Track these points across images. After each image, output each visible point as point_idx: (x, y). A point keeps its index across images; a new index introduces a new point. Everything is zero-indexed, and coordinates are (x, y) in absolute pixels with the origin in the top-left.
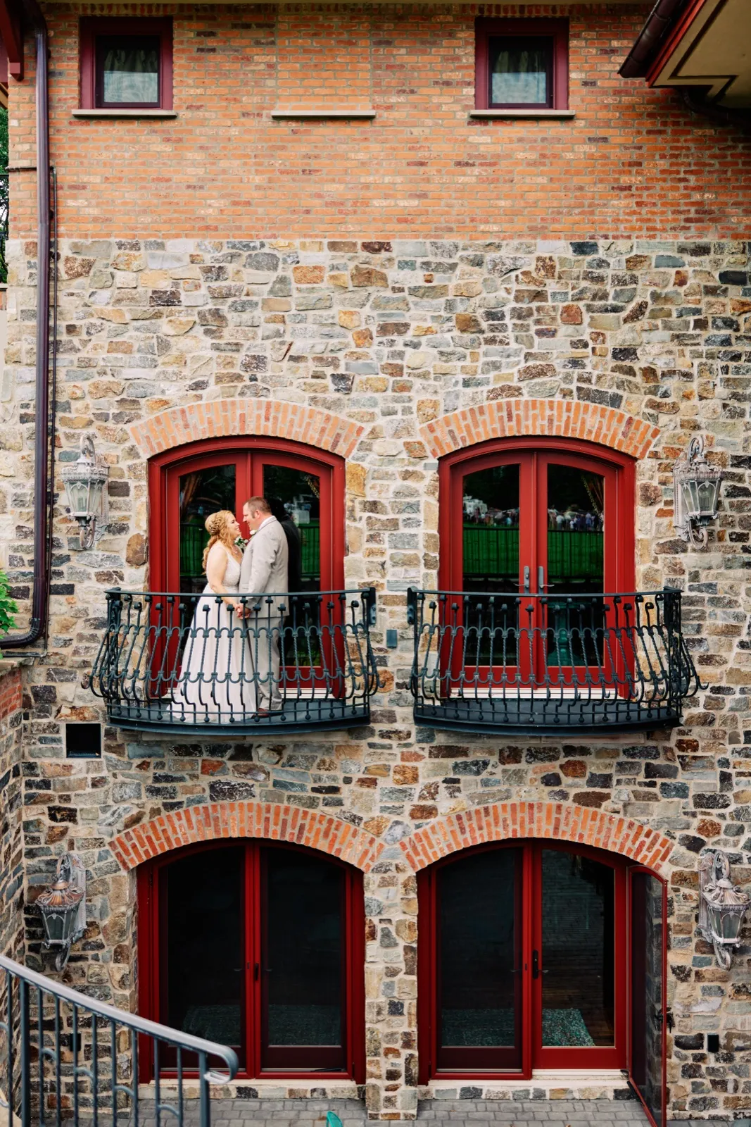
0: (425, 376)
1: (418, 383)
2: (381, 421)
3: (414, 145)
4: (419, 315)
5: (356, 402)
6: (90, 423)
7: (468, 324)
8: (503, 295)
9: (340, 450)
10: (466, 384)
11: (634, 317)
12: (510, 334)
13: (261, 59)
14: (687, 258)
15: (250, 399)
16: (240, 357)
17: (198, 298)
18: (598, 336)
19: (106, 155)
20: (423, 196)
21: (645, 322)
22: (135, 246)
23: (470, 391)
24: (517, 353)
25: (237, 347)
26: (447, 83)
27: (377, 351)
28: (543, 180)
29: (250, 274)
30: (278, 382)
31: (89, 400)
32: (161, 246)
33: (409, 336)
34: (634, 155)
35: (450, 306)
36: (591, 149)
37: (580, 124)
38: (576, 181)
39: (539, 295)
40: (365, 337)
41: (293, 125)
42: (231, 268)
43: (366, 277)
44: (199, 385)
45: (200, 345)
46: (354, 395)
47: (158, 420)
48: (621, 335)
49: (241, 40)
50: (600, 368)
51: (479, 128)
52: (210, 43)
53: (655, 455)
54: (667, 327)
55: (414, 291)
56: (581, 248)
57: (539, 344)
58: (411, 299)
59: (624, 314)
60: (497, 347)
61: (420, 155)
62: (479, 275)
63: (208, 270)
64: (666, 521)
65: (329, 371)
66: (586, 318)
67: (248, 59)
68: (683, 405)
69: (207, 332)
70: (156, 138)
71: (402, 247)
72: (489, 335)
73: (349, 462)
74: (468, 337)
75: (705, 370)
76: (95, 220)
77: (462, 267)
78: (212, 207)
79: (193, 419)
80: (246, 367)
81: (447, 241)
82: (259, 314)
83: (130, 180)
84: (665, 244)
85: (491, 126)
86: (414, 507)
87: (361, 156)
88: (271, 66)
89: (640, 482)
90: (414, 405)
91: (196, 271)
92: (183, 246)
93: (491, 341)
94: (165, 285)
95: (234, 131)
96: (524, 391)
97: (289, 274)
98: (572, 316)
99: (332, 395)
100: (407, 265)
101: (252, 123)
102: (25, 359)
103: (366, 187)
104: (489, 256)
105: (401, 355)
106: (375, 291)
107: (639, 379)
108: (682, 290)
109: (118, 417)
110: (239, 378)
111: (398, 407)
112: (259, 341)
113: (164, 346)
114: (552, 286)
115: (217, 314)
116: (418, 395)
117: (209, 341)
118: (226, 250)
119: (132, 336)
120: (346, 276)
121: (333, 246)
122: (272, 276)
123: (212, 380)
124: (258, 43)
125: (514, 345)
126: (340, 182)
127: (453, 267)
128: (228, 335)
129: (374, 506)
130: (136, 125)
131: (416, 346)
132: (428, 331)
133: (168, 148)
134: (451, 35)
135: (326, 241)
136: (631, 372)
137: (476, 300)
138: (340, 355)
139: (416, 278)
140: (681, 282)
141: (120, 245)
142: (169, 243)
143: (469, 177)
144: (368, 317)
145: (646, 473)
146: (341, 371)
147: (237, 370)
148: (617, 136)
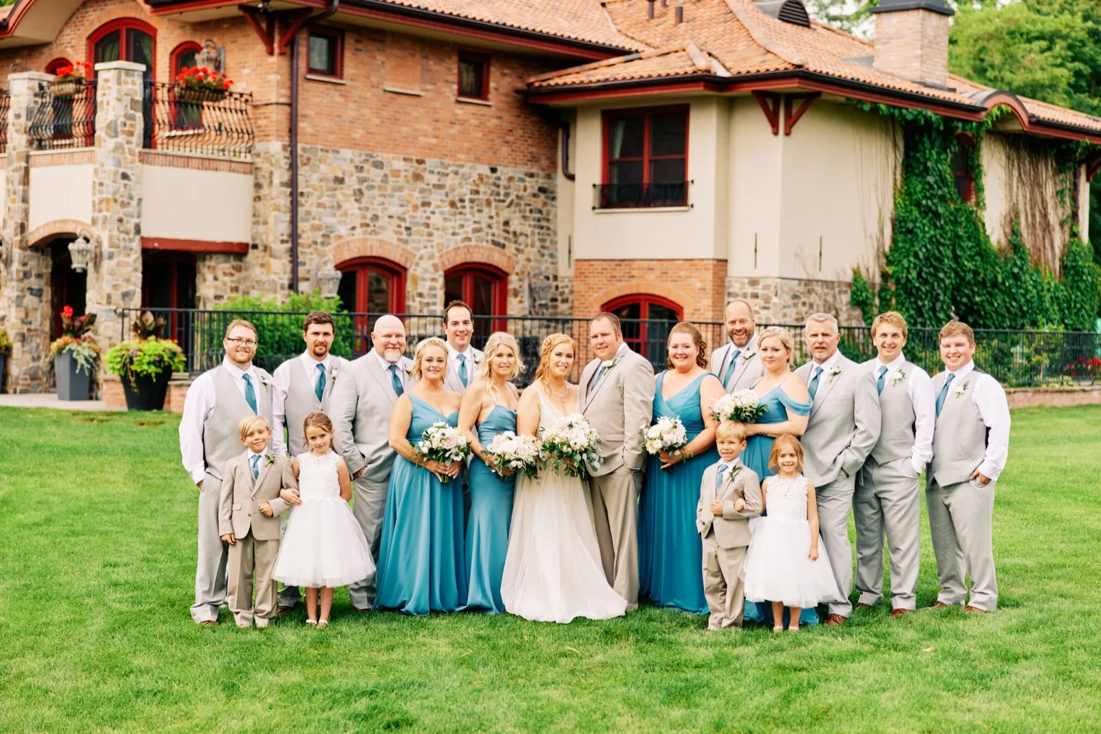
0: (438, 229)
1: (436, 233)
2: (423, 252)
3: (435, 110)
4: (435, 198)
5: (413, 241)
6: (310, 246)
7: (453, 204)
8: (465, 191)
9: (407, 266)
10: (453, 234)
11: (509, 206)
12: (467, 210)
13: (380, 58)
14: (528, 179)
15: (373, 237)
16: (369, 215)
17: (352, 182)
18: (497, 214)
19: (317, 100)
20: (437, 137)
21: (513, 208)
22: (327, 151)
23: (454, 238)
24: (469, 220)
25: (367, 209)
26: (447, 82)
27: (421, 215)
28: (480, 135)
29: (374, 171)
30: (383, 228)
31: (309, 234)
32: (337, 152)
33: (432, 208)
34: (509, 127)
35: (447, 195)
36: (495, 121)
37: (493, 109)
38: (491, 137)
39: (477, 192)
40: (415, 207)
41: (391, 95)
42: (366, 166)
43: (417, 177)
44: (353, 228)
45: (352, 207)
46: (413, 237)
47: (338, 246)
48: (505, 214)
49: (372, 47)
50: (498, 230)
51: (458, 105)
52: (360, 46)
53: (517, 274)
54: (520, 211)
55: (434, 185)
56: (494, 170)
57: (477, 216)
58: (433, 190)
59: (506, 204)
60: (462, 216)
61: (437, 116)
62: (457, 180)
63: (356, 167)
64: (521, 305)
65: (403, 225)
66: (494, 204)
67: (374, 58)
68: (526, 250)
69: (356, 200)
70: (337, 94)
71: (431, 163)
72: (460, 210)
73: (410, 272)
74: (453, 210)
75: (533, 233)
76: (312, 135)
77: (451, 176)
78: (359, 134)
79: (352, 246)
80: (372, 219)
81: (446, 161)
82: (376, 192)
83: (327, 115)
84: (519, 172)
85: (463, 106)
86: (435, 296)
87: (415, 114)
88: (383, 62)
89: (511, 287)
90: (435, 244)
91: (351, 168)
92: (347, 153)
93: (461, 213)
94: (340, 175)
95: (368, 95)
96: (473, 240)
97: (388, 173)
98: (488, 203)
99: (405, 237)
100: (432, 172)
101: (375, 91)
102: (283, 209)
103: (417, 130)
104: (461, 171)
105: (429, 218)
106: (420, 185)
107: (511, 236)
108: (526, 194)
109: (323, 244)
110: (368, 225)
111: (429, 244)
112: (376, 206)
113: (339, 206)
114: (482, 189)
115: (360, 191)
116: (436, 240)
117: (357, 205)
118: (364, 157)
119: (325, 200)
120: (410, 174)
121: (405, 159)
122: (381, 173)
123: (358, 226)
124: (379, 50)
125: (469, 216)
126: (408, 126)
127: (447, 175)
128: (364, 200)
129: (421, 295)
130: (329, 86)
131: (433, 213)
132: (438, 207)
133: (341, 100)
134: (450, 57)
135: (402, 157)
136: (508, 232)
137: (456, 193)
138: (407, 216)
139: (433, 179)
140: (525, 190)
141: (322, 150)
142: (341, 151)
143: (455, 130)
144: (417, 198)
145: (514, 282)
146: (408, 225)
147: (368, 221)
148: (506, 116)
